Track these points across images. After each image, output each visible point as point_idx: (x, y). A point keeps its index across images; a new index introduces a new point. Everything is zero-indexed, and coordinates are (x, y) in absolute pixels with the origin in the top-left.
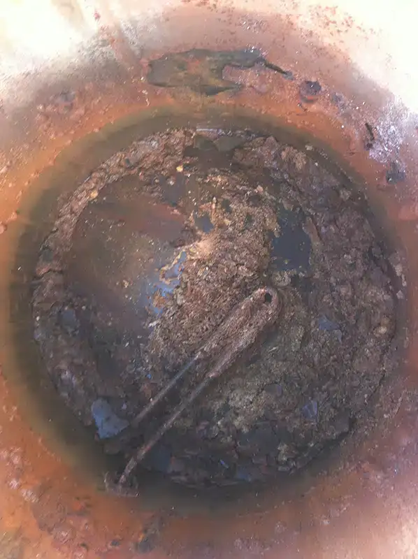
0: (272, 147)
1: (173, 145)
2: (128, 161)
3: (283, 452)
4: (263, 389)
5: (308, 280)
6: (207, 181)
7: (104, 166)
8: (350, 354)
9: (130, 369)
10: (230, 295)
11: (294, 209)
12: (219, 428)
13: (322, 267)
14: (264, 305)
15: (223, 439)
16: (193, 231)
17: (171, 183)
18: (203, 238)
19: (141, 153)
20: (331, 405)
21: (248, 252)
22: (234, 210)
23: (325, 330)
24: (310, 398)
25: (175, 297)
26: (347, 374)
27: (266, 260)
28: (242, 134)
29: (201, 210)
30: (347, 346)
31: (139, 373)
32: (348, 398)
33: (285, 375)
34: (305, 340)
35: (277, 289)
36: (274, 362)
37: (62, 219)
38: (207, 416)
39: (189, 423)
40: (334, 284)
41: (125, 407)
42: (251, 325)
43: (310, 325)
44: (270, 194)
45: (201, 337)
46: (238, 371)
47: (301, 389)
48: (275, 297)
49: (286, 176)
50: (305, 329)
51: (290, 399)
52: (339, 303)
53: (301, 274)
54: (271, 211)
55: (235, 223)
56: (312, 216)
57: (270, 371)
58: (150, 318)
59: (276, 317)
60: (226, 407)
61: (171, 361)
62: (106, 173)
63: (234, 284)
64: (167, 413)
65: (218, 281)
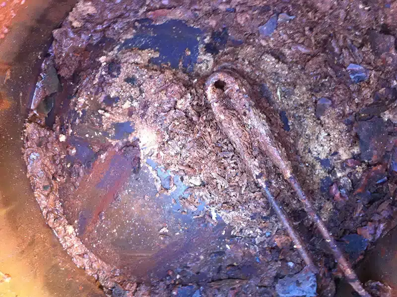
0: (66, 34)
1: (39, 137)
2: (45, 187)
3: (391, 116)
4: (319, 119)
5: (215, 35)
6: (81, 113)
7: (45, 212)
8: (308, 12)
9: (254, 250)
10: (205, 127)
11: (135, 27)
12: (343, 176)
13: (206, 15)
14: (226, 92)
15: (357, 175)
16: (127, 145)
17: (74, 151)
18: (137, 136)
19: (39, 171)
20: (358, 48)
21: (164, 92)
22: (117, 94)
23: (275, 31)
24: (344, 70)
25: (192, 185)
26: (329, 21)
27: (181, 75)
28: (45, 63)
29: (108, 129)
30: (299, 12)
31: (262, 243)
32: (356, 28)
33: (311, 90)
34: (279, 57)
35: (213, 72)
36: (294, 98)
37: (87, 267)
38: (328, 184)
39: (329, 206)
40: (228, 6)
41: (291, 264)
42: (245, 114)
43: (264, 47)
44: (112, 50)
45: (242, 173)
46: (292, 141)
47: (331, 77)
48: (221, 77)
49: (99, 28)
50: (267, 52)
51: (338, 92)
52: (250, 7)
53: (207, 40)
54: (128, 53)
55: (131, 97)
56: (148, 11)
57: (302, 105)
58: (207, 217)
59: (245, 82)
60: (324, 163)
61: (258, 210)
62: (52, 212)
63: (195, 118)
64: (312, 225)
65: (186, 135)
